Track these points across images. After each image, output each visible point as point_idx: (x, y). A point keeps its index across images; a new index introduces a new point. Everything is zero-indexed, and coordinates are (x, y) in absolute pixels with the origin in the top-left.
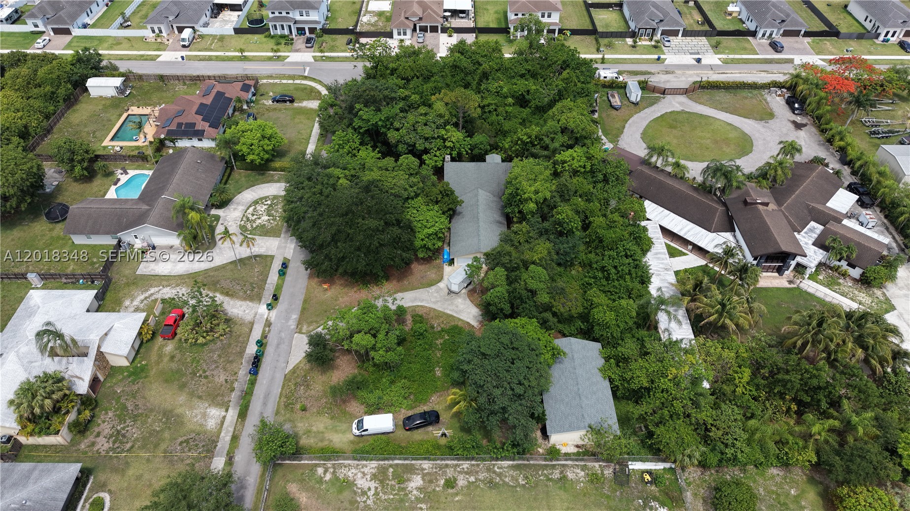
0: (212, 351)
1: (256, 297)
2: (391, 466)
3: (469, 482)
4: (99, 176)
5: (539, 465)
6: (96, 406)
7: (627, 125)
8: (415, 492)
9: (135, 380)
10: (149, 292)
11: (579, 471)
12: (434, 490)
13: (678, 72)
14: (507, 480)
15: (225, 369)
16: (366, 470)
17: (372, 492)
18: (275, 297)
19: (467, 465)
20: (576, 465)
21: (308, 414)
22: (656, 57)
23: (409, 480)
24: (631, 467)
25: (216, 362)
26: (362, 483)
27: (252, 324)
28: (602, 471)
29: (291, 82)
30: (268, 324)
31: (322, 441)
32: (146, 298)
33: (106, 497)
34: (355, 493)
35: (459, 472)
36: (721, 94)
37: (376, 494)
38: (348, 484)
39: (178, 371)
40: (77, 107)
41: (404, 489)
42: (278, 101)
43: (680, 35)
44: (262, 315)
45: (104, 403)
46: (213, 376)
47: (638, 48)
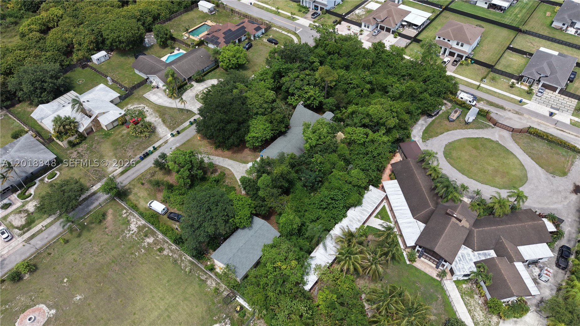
0: (136, 141)
3: (168, 254)
4: (169, 48)
5: (201, 268)
8: (146, 244)
9: (103, 137)
12: (153, 248)
14: (182, 265)
16: (139, 222)
17: (132, 232)
18: (178, 133)
19: (174, 248)
21: (142, 187)
22: (519, 99)
23: (149, 237)
24: (237, 299)
26: (133, 227)
27: (161, 139)
29: (286, 33)
30: (166, 142)
31: (137, 201)
33: (58, 173)
34: (127, 228)
35: (169, 248)
38: (128, 223)
40: (190, 13)
41: (144, 239)
43: (557, 92)
44: (168, 137)
45: (88, 140)
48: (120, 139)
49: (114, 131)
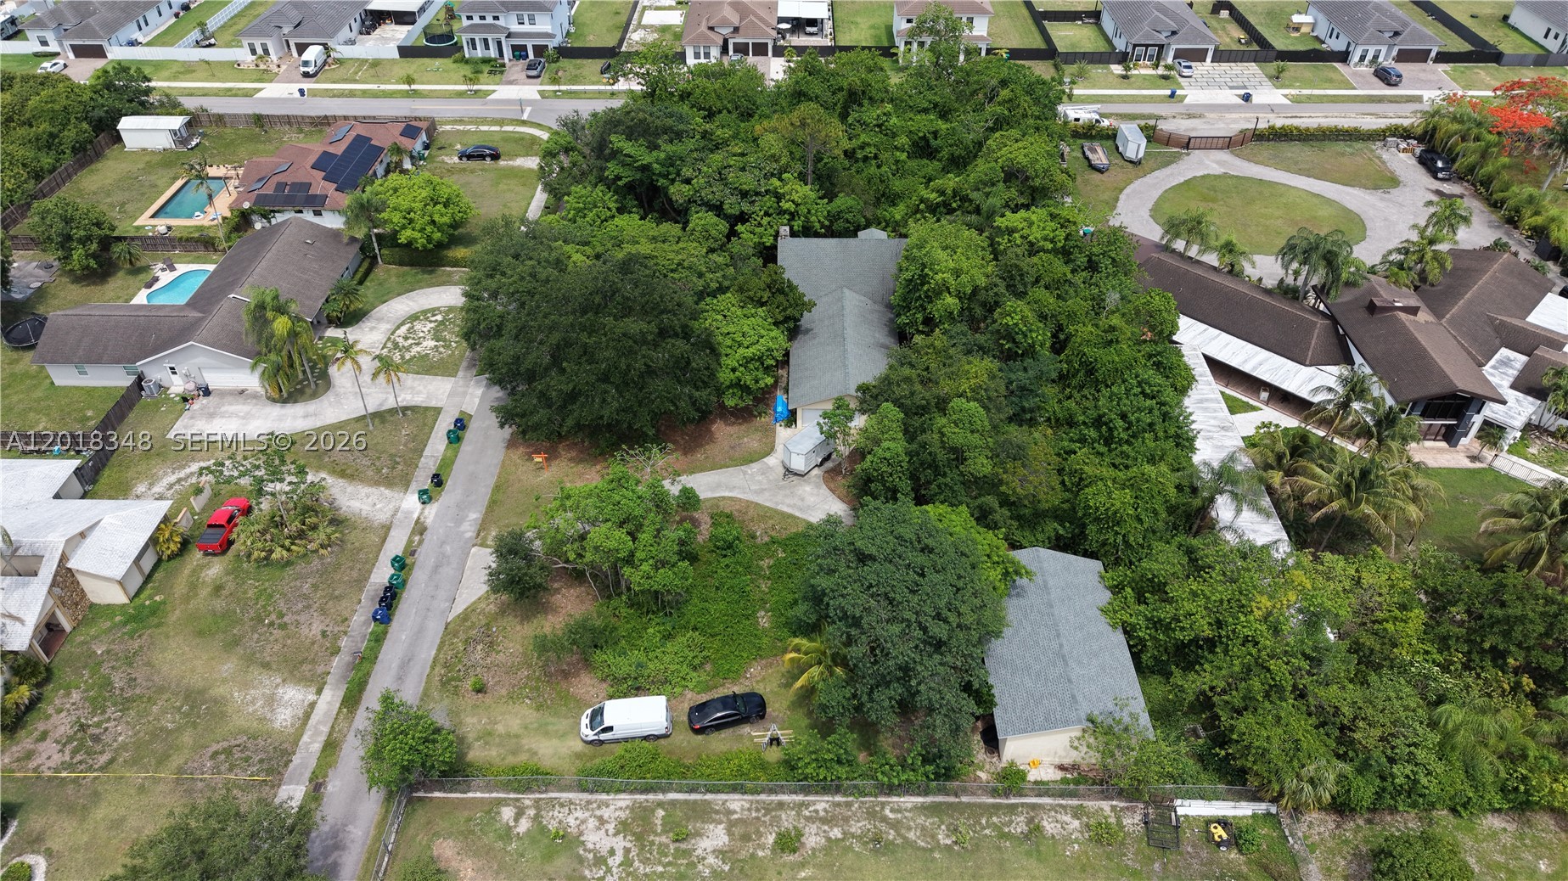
0: (301, 577)
1: (397, 478)
2: (660, 804)
3: (829, 839)
4: (121, 274)
5: (980, 805)
6: (47, 680)
7: (1122, 197)
8: (711, 860)
9: (135, 631)
10: (188, 471)
11: (1067, 818)
12: (753, 856)
13: (1211, 115)
14: (911, 835)
15: (323, 611)
16: (606, 813)
17: (619, 858)
18: (438, 481)
19: (823, 805)
20: (1061, 806)
21: (488, 699)
22: (1168, 92)
23: (698, 834)
24: (1180, 811)
25: (306, 597)
26: (596, 839)
27: (387, 528)
28: (1118, 819)
29: (497, 128)
30: (420, 529)
31: (514, 753)
32: (179, 481)
33: (39, 863)
34: (581, 860)
35: (808, 819)
36: (1294, 149)
37: (627, 863)
38: (567, 841)
39: (227, 615)
40: (99, 165)
41: (687, 853)
42: (469, 157)
43: (1209, 59)
44: (409, 513)
45: (64, 674)
46: (298, 623)
47: (1132, 80)
48: (219, 604)
49: (158, 591)
